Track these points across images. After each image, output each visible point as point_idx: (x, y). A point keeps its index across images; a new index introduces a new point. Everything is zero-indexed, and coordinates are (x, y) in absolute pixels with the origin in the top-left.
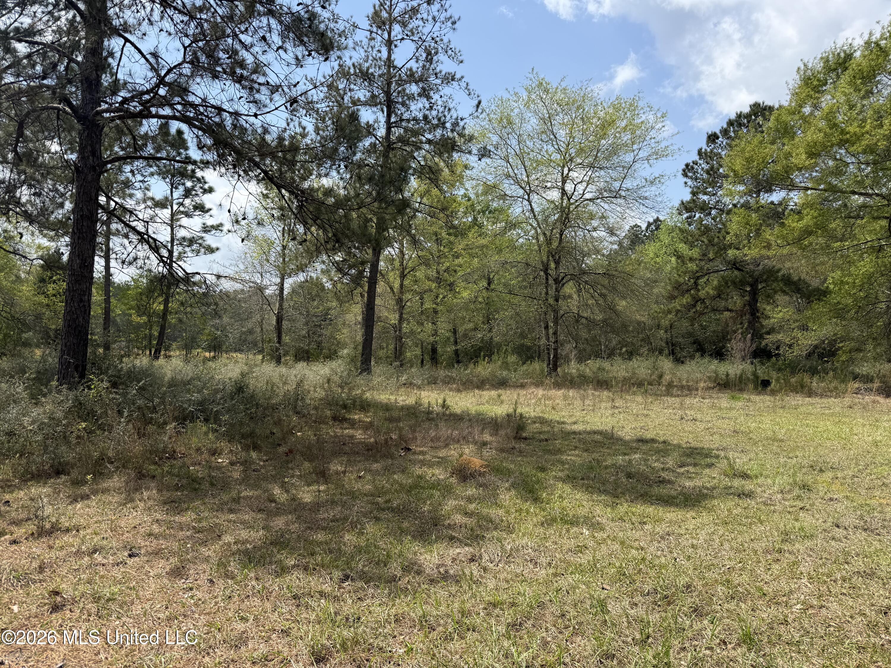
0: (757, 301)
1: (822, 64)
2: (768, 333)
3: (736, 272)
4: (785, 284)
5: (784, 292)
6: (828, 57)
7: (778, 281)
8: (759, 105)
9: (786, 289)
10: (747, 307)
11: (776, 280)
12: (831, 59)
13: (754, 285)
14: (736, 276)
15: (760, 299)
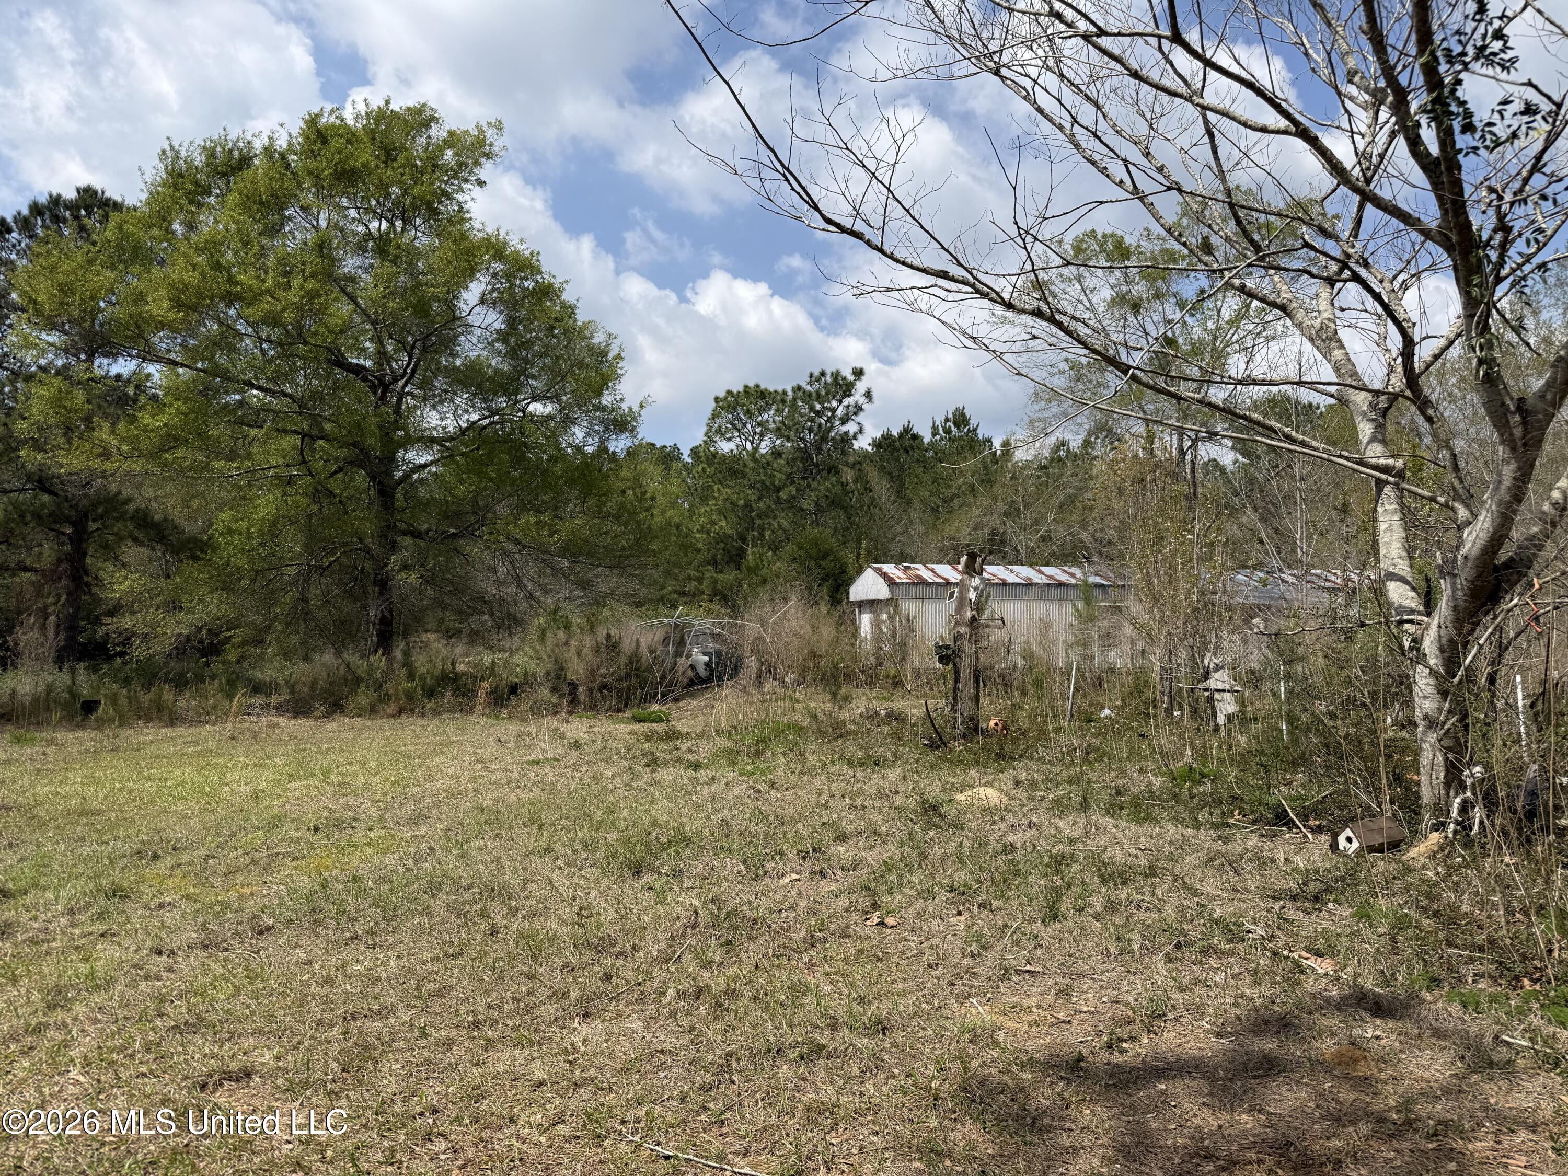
0: (85, 554)
1: (204, 158)
2: (111, 614)
3: (46, 498)
4: (139, 526)
5: (135, 540)
6: (214, 149)
7: (125, 520)
8: (96, 193)
9: (141, 536)
10: (64, 566)
11: (121, 517)
12: (218, 154)
13: (79, 525)
14: (43, 505)
15: (91, 550)
